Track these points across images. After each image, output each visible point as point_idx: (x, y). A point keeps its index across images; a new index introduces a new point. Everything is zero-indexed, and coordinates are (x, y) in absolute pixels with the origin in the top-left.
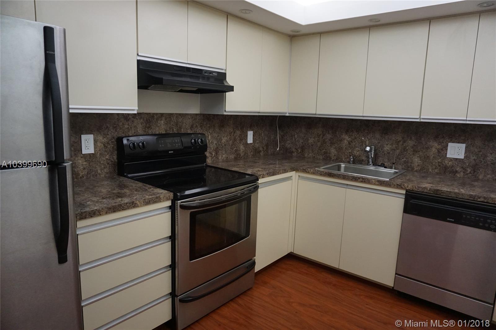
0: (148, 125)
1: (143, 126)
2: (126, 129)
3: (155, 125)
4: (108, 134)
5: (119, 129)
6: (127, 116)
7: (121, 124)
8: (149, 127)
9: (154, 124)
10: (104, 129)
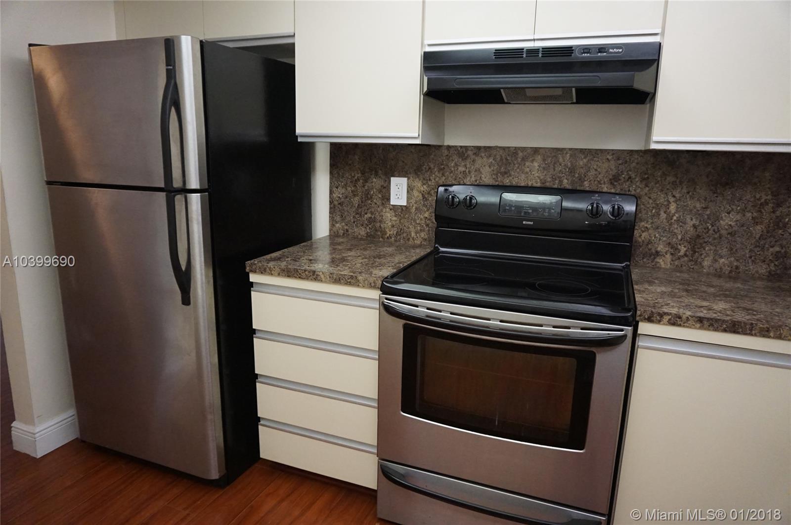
0: (503, 169)
1: (493, 171)
2: (461, 173)
3: (518, 170)
4: (430, 180)
5: (447, 173)
6: (464, 152)
7: (452, 165)
8: (506, 173)
9: (515, 168)
10: (424, 171)
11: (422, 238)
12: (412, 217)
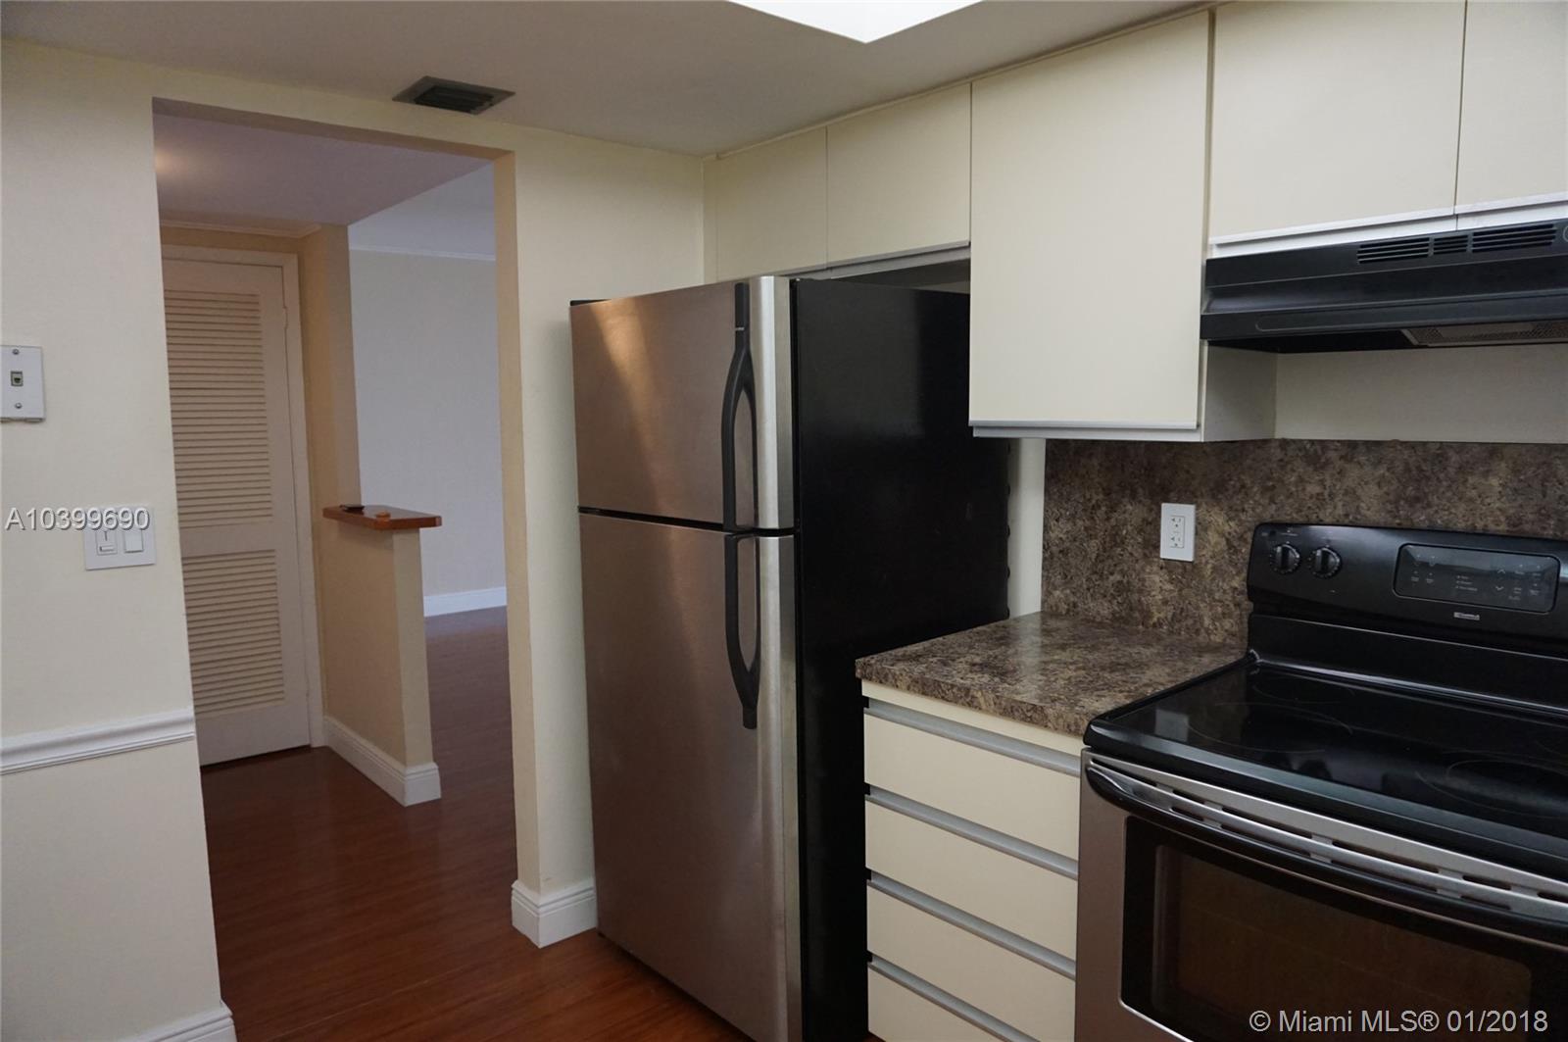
0: (1410, 491)
1: (1387, 494)
2: (1311, 497)
3: (1449, 494)
4: (1243, 510)
5: (1282, 497)
6: (1320, 452)
7: (1293, 479)
8: (1417, 499)
9: (1442, 490)
10: (1231, 492)
11: (1226, 631)
12: (1205, 587)
